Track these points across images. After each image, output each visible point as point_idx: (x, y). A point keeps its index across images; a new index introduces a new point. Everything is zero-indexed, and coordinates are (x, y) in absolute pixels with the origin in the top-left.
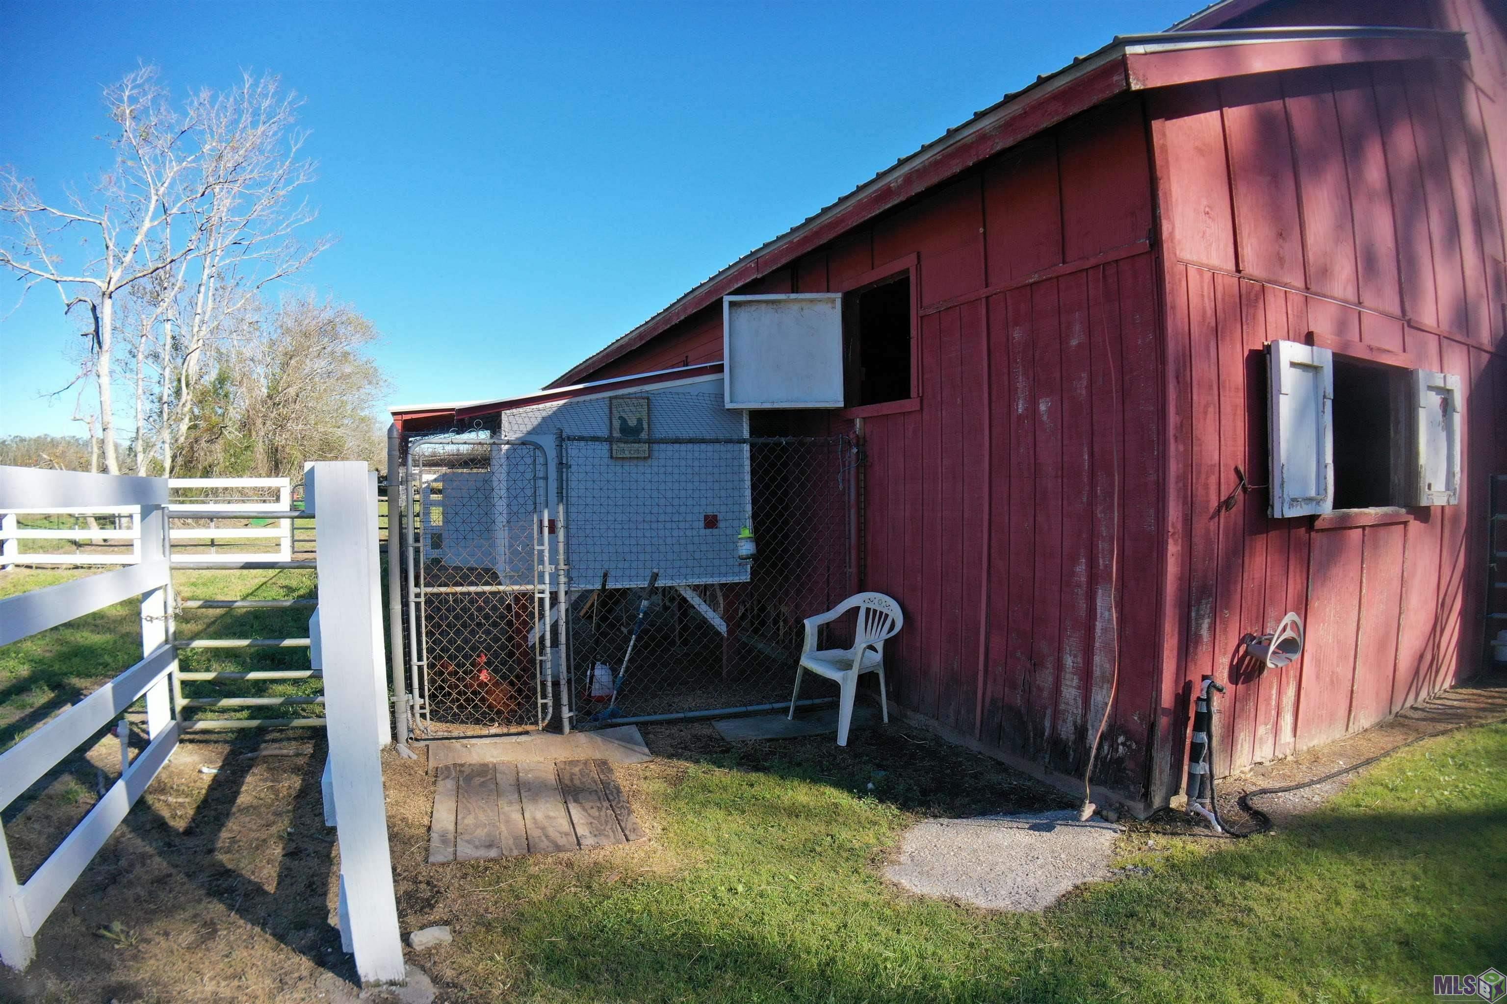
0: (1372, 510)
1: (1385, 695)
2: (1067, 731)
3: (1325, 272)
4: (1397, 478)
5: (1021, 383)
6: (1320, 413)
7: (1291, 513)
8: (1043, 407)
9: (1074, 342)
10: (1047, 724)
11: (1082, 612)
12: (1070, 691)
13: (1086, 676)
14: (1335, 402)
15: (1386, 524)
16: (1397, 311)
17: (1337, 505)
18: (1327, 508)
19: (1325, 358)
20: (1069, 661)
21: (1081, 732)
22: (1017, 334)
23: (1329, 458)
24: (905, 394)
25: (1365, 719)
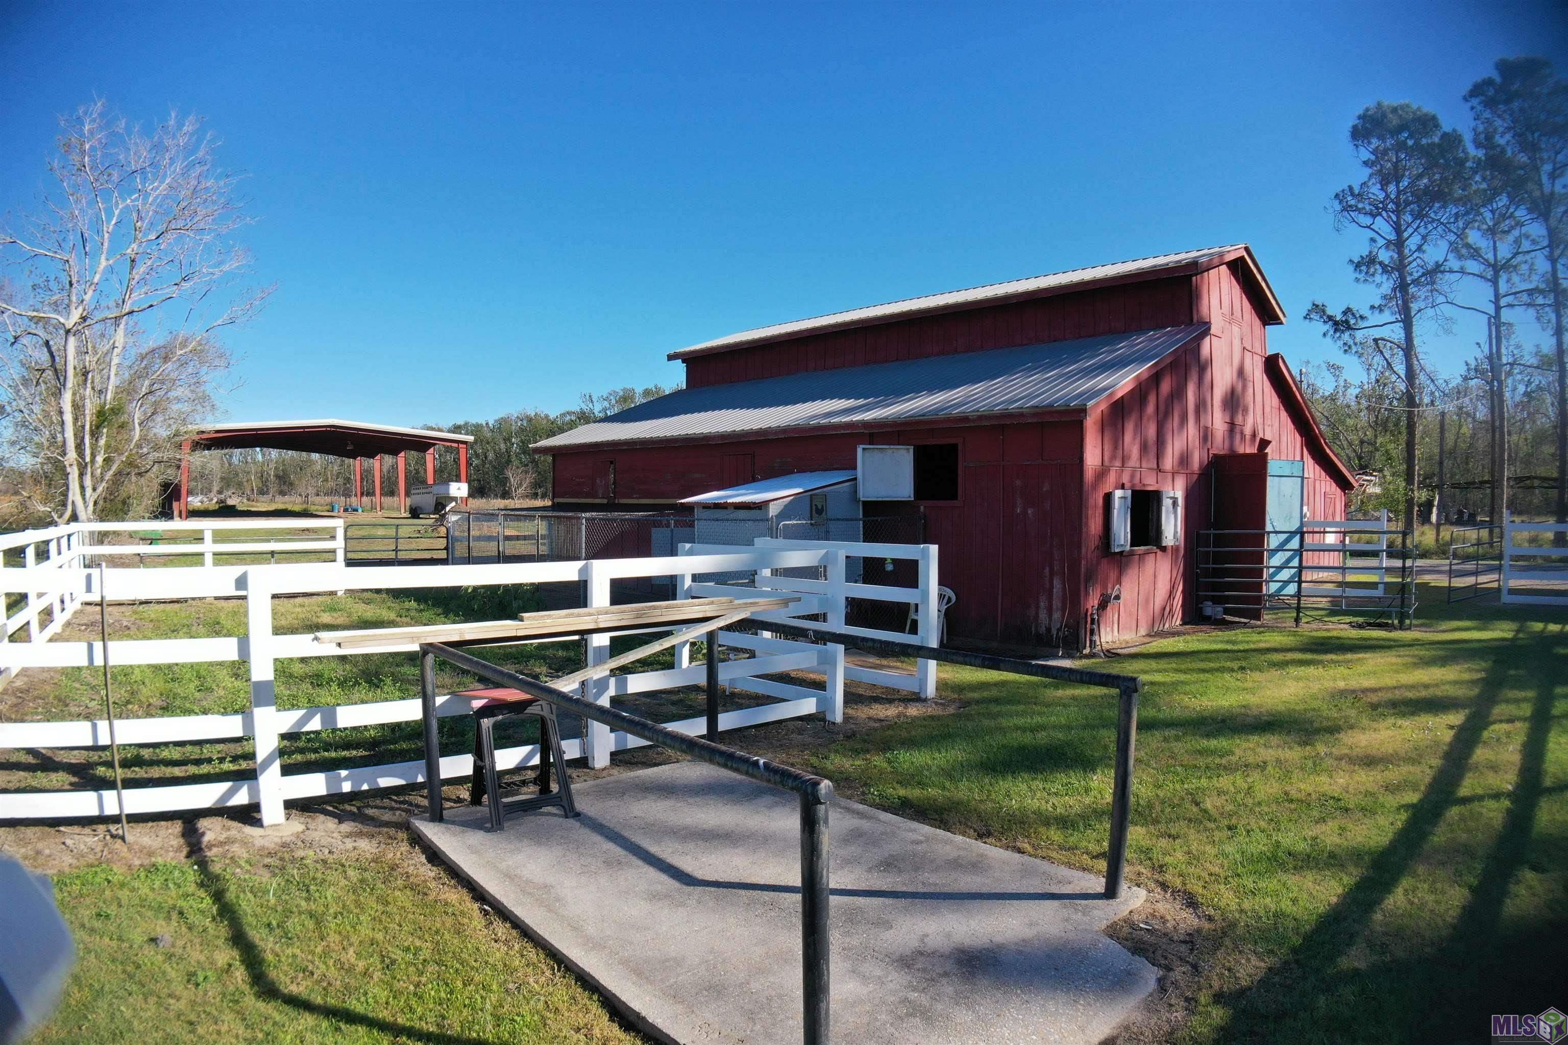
0: (1142, 548)
1: (1150, 622)
2: (1043, 630)
3: (1129, 457)
4: (1152, 533)
5: (1019, 501)
6: (1126, 513)
7: (1117, 550)
8: (1029, 512)
9: (1045, 489)
10: (1033, 629)
11: (1048, 586)
12: (1043, 615)
13: (1050, 610)
14: (1131, 510)
15: (1147, 553)
16: (1155, 466)
17: (1132, 545)
18: (1128, 548)
19: (1129, 492)
20: (1042, 604)
21: (1049, 630)
22: (1018, 483)
23: (1129, 530)
24: (954, 497)
25: (1143, 631)
